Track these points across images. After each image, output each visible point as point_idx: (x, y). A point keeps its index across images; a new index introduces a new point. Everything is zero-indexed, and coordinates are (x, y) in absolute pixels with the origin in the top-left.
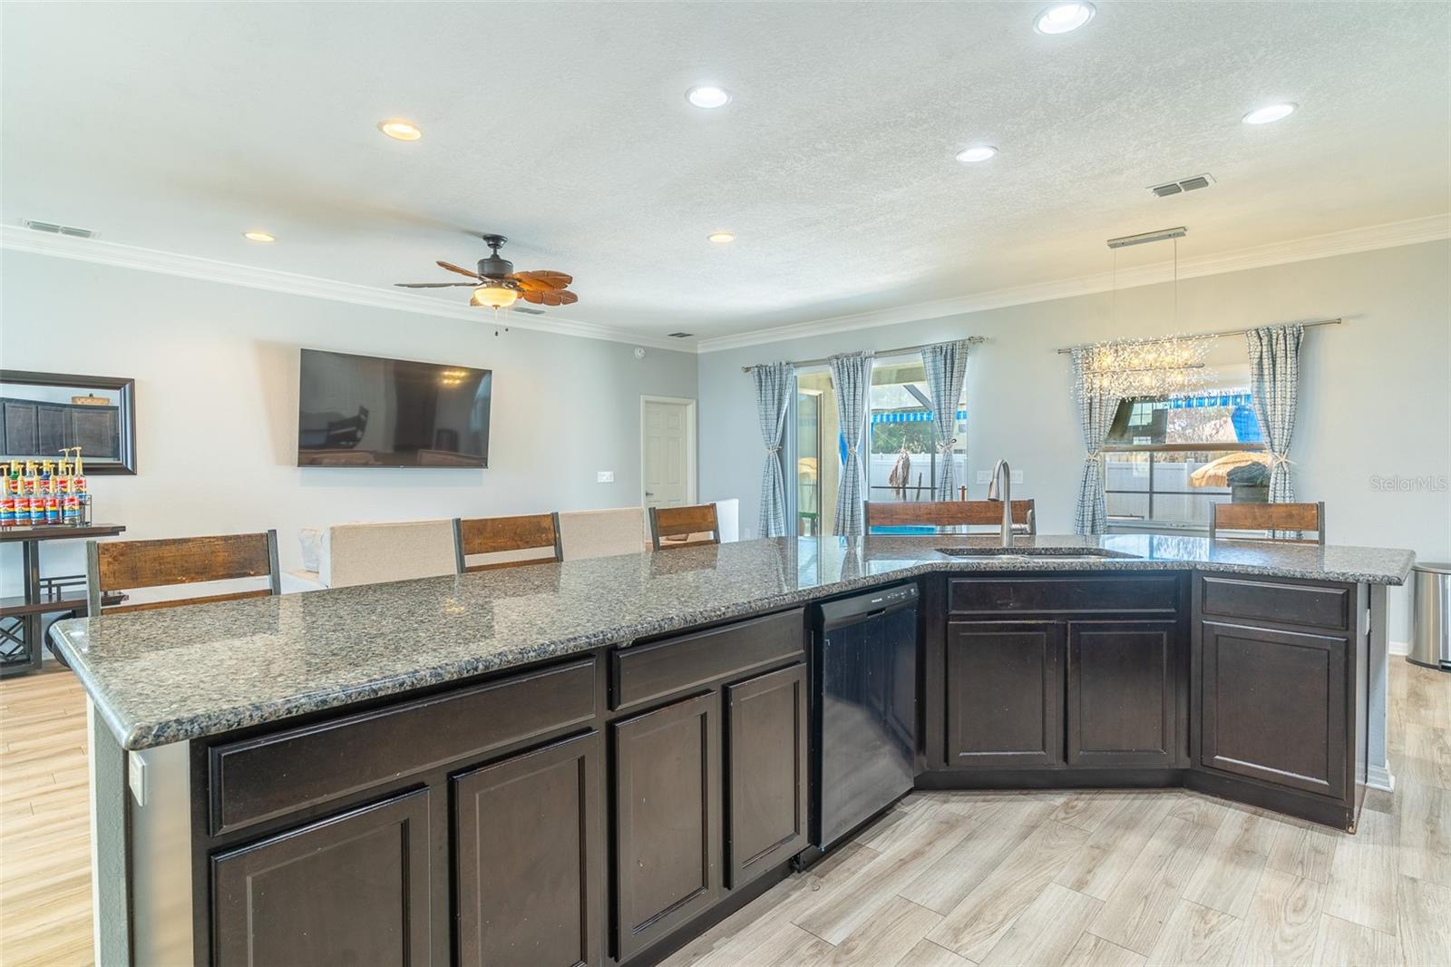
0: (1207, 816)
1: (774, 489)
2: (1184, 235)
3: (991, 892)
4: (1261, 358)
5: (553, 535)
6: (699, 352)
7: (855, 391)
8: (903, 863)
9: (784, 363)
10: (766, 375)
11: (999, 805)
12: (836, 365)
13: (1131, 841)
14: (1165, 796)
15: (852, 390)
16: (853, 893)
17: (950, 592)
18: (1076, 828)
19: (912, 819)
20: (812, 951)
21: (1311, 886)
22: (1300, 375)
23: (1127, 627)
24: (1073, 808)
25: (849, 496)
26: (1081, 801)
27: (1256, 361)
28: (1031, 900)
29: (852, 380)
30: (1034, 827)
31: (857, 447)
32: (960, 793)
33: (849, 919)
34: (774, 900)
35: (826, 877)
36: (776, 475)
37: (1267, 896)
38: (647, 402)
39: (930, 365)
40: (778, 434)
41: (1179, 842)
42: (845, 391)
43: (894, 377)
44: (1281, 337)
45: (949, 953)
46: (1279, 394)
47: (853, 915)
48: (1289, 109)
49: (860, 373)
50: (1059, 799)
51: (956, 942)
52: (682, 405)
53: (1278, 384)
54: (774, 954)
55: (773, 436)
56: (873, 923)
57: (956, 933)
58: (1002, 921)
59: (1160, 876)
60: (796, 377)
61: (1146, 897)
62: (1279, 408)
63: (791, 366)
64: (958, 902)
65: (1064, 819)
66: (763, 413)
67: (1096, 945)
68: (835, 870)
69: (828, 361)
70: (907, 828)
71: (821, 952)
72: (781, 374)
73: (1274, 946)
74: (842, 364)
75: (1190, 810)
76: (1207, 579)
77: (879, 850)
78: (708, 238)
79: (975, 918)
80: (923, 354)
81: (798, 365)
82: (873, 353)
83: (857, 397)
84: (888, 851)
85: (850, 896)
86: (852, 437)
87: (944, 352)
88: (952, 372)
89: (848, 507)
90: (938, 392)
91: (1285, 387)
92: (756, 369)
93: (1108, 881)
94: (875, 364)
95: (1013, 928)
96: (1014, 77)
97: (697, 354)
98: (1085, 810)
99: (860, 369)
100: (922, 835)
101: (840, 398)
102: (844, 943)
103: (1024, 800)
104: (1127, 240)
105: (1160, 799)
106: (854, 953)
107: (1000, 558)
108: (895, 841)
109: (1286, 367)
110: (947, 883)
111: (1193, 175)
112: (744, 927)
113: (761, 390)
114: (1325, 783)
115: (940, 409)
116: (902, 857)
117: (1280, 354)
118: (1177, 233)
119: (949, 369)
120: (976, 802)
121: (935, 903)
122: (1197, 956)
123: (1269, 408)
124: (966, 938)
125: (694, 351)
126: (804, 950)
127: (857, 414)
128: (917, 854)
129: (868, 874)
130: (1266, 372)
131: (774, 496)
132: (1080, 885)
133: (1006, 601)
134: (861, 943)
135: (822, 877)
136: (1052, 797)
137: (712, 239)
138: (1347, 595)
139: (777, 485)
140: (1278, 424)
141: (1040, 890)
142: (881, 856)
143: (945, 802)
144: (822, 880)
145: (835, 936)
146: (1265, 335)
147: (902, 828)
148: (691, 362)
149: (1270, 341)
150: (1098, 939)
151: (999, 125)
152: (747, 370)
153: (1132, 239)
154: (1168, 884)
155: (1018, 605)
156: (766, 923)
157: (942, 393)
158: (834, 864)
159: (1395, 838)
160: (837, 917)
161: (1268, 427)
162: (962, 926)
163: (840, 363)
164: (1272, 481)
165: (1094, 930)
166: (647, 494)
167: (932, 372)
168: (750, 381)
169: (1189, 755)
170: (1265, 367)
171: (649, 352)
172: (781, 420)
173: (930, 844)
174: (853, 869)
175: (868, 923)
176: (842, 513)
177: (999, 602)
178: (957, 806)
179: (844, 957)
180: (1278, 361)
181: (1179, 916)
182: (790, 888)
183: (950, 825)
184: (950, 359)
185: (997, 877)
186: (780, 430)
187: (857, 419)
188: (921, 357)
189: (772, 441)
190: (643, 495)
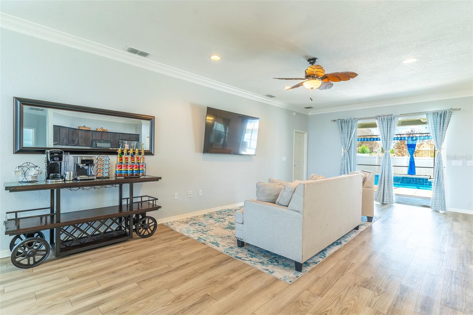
1: (347, 165)
6: (309, 114)
7: (390, 129)
9: (353, 118)
10: (345, 123)
12: (381, 119)
29: (389, 125)
36: (348, 160)
38: (295, 132)
39: (431, 119)
40: (349, 145)
42: (385, 129)
49: (393, 122)
52: (304, 133)
63: (357, 119)
69: (376, 118)
72: (352, 122)
74: (384, 119)
81: (360, 119)
82: (399, 115)
87: (440, 114)
90: (436, 129)
92: (340, 121)
94: (400, 119)
97: (308, 115)
99: (393, 120)
101: (383, 131)
113: (342, 128)
115: (436, 136)
119: (442, 121)
148: (307, 118)
152: (334, 121)
157: (438, 130)
167: (433, 121)
171: (298, 114)
186: (350, 142)
188: (426, 116)
189: (346, 147)
190: (294, 166)
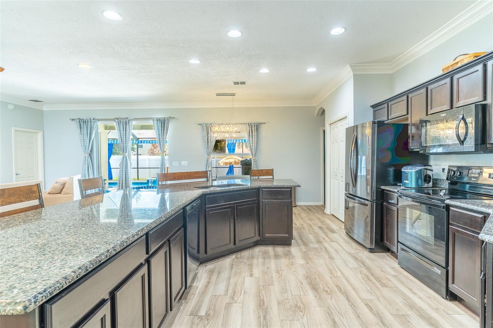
0: (265, 250)
1: (88, 170)
2: (235, 95)
3: (234, 285)
4: (249, 131)
5: (38, 194)
6: (44, 109)
7: (126, 132)
8: (207, 286)
9: (92, 119)
10: (83, 123)
11: (220, 262)
12: (117, 122)
13: (255, 261)
14: (255, 248)
15: (125, 132)
16: (199, 300)
17: (207, 200)
18: (242, 262)
19: (200, 273)
20: (199, 320)
21: (292, 259)
22: (257, 136)
23: (247, 205)
24: (238, 257)
25: (124, 172)
26: (239, 255)
27: (248, 132)
28: (244, 283)
29: (124, 128)
30: (233, 265)
31: (127, 153)
32: (208, 262)
33: (203, 307)
34: (176, 312)
35: (187, 298)
36: (89, 164)
37: (286, 264)
38: (16, 131)
39: (156, 125)
40: (90, 147)
41: (264, 258)
42: (122, 132)
43: (139, 128)
44: (254, 126)
45: (234, 304)
46: (253, 141)
47: (203, 305)
48: (268, 71)
49: (128, 125)
50: (234, 256)
51: (234, 300)
52: (35, 133)
53: (253, 138)
54: (188, 326)
55: (87, 148)
56: (210, 305)
57: (233, 298)
58: (241, 291)
59: (265, 267)
60: (97, 125)
61: (266, 273)
62: (254, 144)
63: (96, 120)
64: (228, 290)
65: (238, 261)
66: (82, 139)
67: (263, 287)
68: (188, 296)
69: (114, 120)
70: (201, 277)
71: (201, 319)
72: (91, 123)
73: (293, 274)
74: (120, 121)
75: (261, 250)
76: (263, 189)
77: (197, 285)
78: (78, 65)
79: (234, 293)
80: (153, 121)
81: (98, 120)
82: (133, 118)
83: (127, 134)
84: (200, 285)
85: (198, 301)
86: (125, 149)
87: (161, 121)
88: (164, 128)
89: (124, 176)
90: (159, 134)
91: (255, 139)
92: (78, 120)
93: (257, 272)
94: (134, 123)
95: (244, 292)
96: (215, 44)
97: (43, 110)
98: (241, 257)
99: (128, 124)
100: (206, 277)
101: (120, 134)
102: (206, 314)
103: (226, 259)
104: (220, 94)
105: (254, 249)
106: (211, 315)
107: (211, 189)
108: (200, 281)
109: (255, 133)
110: (221, 287)
111: (243, 81)
112: (172, 324)
113: (81, 129)
114: (288, 235)
115: (160, 140)
116: (205, 285)
117: (253, 130)
118: (233, 95)
119: (163, 127)
120: (214, 263)
121: (222, 293)
122: (282, 282)
123: (251, 144)
124: (236, 298)
125: (41, 109)
126: (196, 321)
127: (127, 141)
128: (209, 283)
129: (199, 293)
130: (251, 135)
131: (88, 173)
132: (251, 275)
133: (220, 201)
134: (211, 312)
135: (186, 299)
136: (231, 256)
137: (79, 65)
138: (291, 191)
139: (89, 168)
140: (253, 149)
141: (244, 280)
142: (199, 287)
143: (206, 266)
144: (187, 300)
145: (202, 313)
146: (250, 125)
147: (199, 278)
148: (41, 114)
149: (251, 127)
150: (263, 286)
151: (205, 55)
152: (73, 120)
153: (222, 94)
154: (268, 268)
155: (223, 202)
156: (179, 319)
157: (161, 135)
158: (187, 294)
159: (298, 245)
160: (199, 308)
161: (251, 149)
162: (233, 296)
163: (119, 121)
164: (252, 164)
165: (261, 284)
166: (16, 174)
167: (157, 127)
168: (75, 125)
169: (259, 236)
170: (250, 134)
171: (16, 107)
172: (91, 142)
173: (210, 278)
174: (194, 293)
175: (209, 306)
176: (121, 178)
177: (219, 201)
178: (210, 266)
179: (209, 317)
180: (253, 132)
181: (274, 274)
182: (178, 306)
183: (212, 272)
184: (163, 124)
185: (232, 280)
186: (91, 145)
187: (127, 142)
188: (152, 122)
189: (86, 150)
190: (14, 175)
